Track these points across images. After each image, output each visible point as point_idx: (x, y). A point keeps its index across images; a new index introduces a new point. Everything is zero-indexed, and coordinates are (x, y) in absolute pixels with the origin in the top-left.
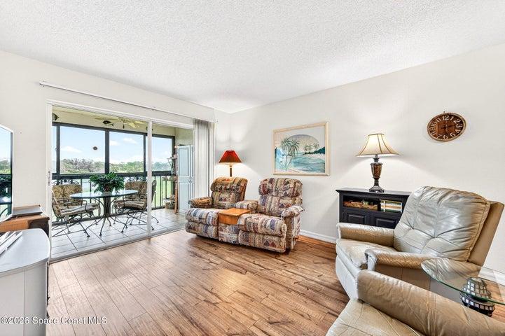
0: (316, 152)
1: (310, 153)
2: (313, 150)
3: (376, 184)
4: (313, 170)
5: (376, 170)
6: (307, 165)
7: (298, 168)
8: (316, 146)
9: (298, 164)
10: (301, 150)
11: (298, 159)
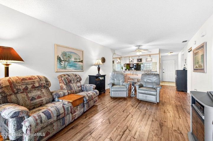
0: (79, 62)
1: (77, 62)
2: (78, 61)
3: (99, 73)
4: (78, 69)
5: (99, 69)
6: (76, 67)
7: (71, 68)
8: (79, 59)
9: (71, 66)
10: (73, 60)
11: (71, 64)
